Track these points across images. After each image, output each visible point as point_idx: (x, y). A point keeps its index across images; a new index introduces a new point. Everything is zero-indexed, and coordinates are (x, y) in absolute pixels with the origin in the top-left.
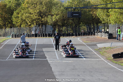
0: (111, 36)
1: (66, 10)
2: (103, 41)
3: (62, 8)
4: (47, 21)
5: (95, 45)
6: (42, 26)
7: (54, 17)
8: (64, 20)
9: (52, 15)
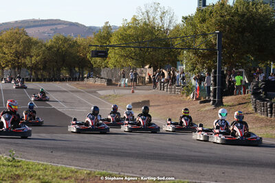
0: (109, 82)
1: (49, 50)
2: (102, 88)
3: (44, 48)
4: (25, 63)
5: (95, 92)
6: (18, 69)
7: (33, 59)
8: (46, 62)
9: (31, 57)
